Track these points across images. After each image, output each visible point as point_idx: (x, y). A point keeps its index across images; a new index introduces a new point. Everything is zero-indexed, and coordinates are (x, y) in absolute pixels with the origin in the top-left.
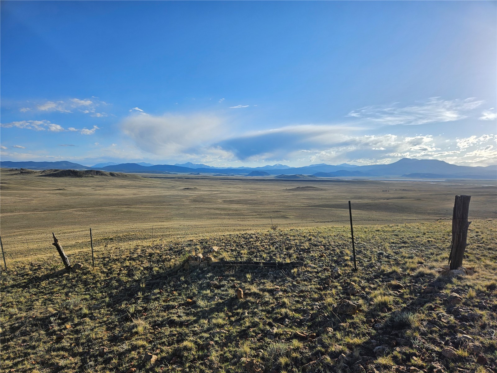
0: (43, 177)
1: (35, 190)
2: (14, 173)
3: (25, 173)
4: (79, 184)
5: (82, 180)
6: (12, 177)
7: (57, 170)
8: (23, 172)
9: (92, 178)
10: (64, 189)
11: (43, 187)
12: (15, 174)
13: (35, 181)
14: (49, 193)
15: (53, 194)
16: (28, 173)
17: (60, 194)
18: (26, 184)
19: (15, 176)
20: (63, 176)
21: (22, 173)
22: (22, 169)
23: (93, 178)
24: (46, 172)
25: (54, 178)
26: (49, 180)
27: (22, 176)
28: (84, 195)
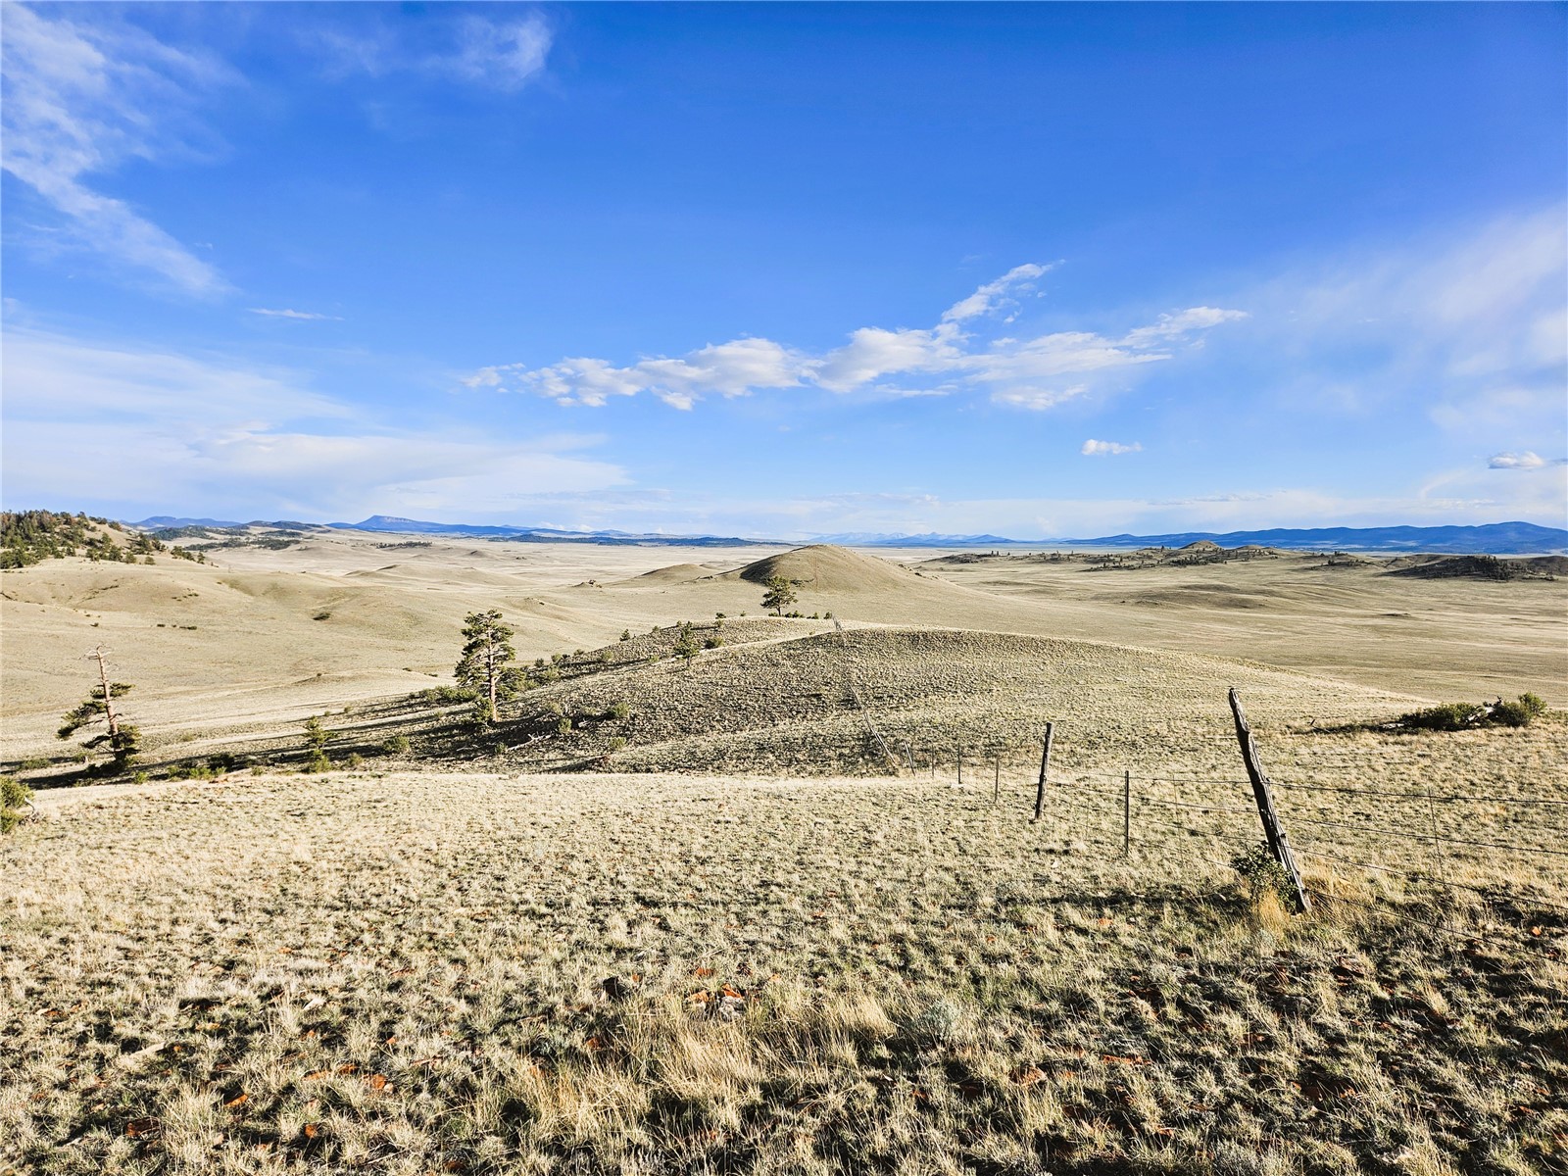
0: (1383, 578)
1: (1326, 614)
2: (1312, 565)
3: (1339, 564)
4: (1489, 601)
5: (1506, 591)
6: (1302, 576)
7: (1438, 557)
8: (1337, 563)
9: (1546, 584)
10: (1406, 617)
11: (1358, 607)
12: (1312, 569)
13: (1349, 589)
14: (1344, 625)
15: (1355, 626)
16: (1349, 565)
17: (1375, 629)
18: (1321, 598)
19: (1314, 573)
20: (1445, 577)
21: (1331, 564)
22: (1337, 555)
23: (1552, 584)
24: (1399, 563)
25: (1416, 582)
26: (1399, 587)
27: (1329, 573)
28: (1442, 637)
